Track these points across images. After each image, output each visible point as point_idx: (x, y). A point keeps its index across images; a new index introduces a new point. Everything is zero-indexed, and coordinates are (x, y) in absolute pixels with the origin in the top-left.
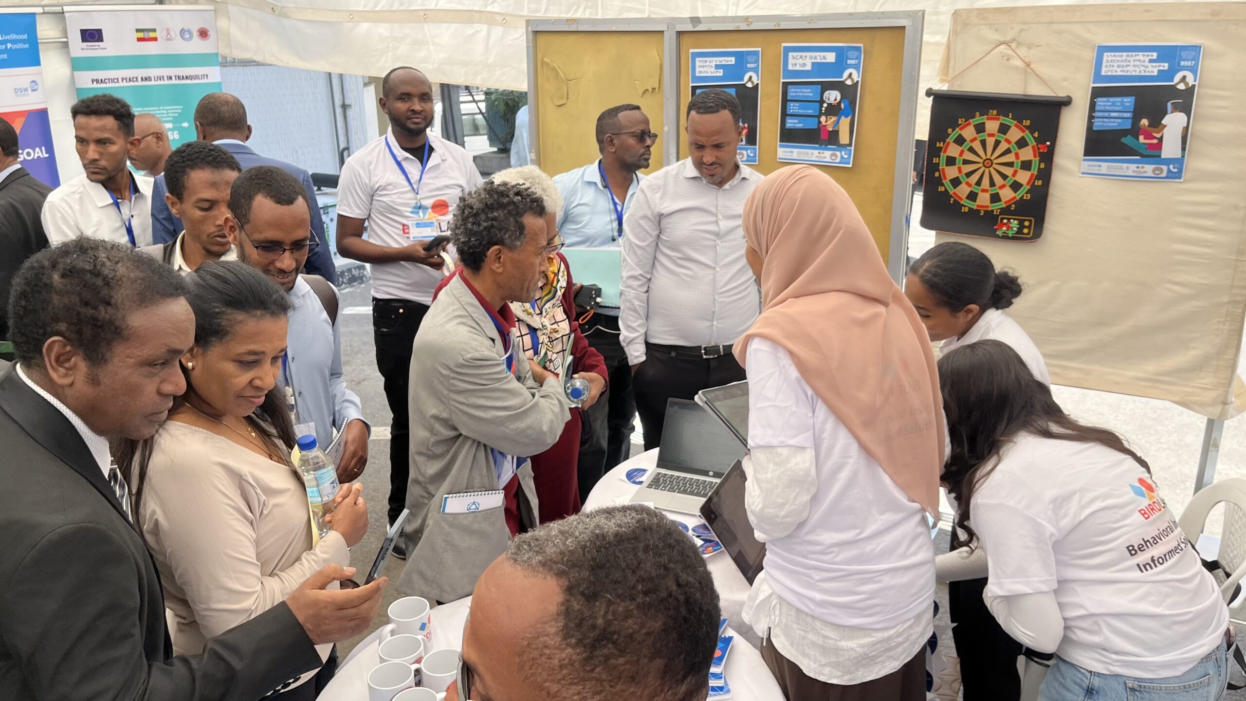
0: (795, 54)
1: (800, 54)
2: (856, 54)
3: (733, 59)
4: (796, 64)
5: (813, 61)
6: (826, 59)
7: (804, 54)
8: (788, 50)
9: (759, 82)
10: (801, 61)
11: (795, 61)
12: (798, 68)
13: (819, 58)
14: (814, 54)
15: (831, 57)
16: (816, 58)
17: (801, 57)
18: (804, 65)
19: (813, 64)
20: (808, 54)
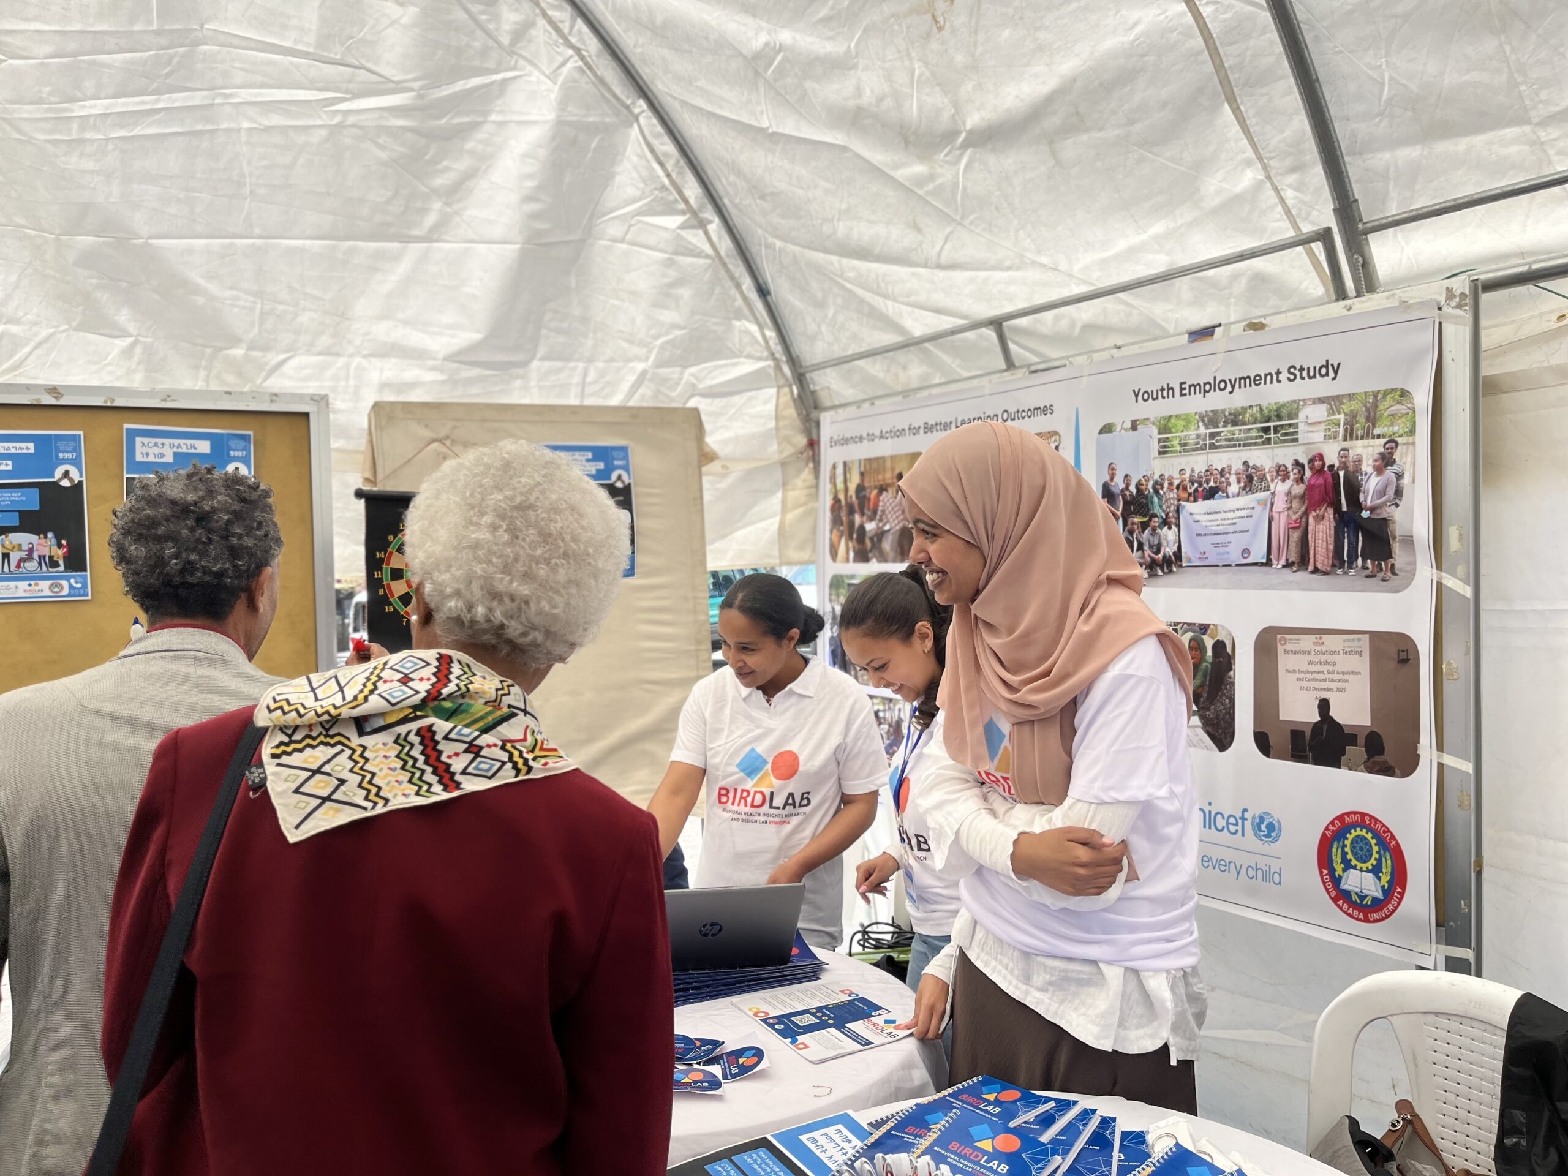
0: (146, 440)
1: (154, 440)
2: (242, 443)
3: (31, 446)
4: (147, 454)
5: (175, 450)
6: (195, 448)
7: (160, 441)
8: (133, 434)
9: (84, 479)
10: (156, 450)
11: (145, 450)
12: (151, 459)
13: (184, 447)
14: (176, 442)
15: (204, 447)
16: (179, 446)
17: (156, 444)
18: (162, 455)
19: (175, 454)
20: (167, 441)
